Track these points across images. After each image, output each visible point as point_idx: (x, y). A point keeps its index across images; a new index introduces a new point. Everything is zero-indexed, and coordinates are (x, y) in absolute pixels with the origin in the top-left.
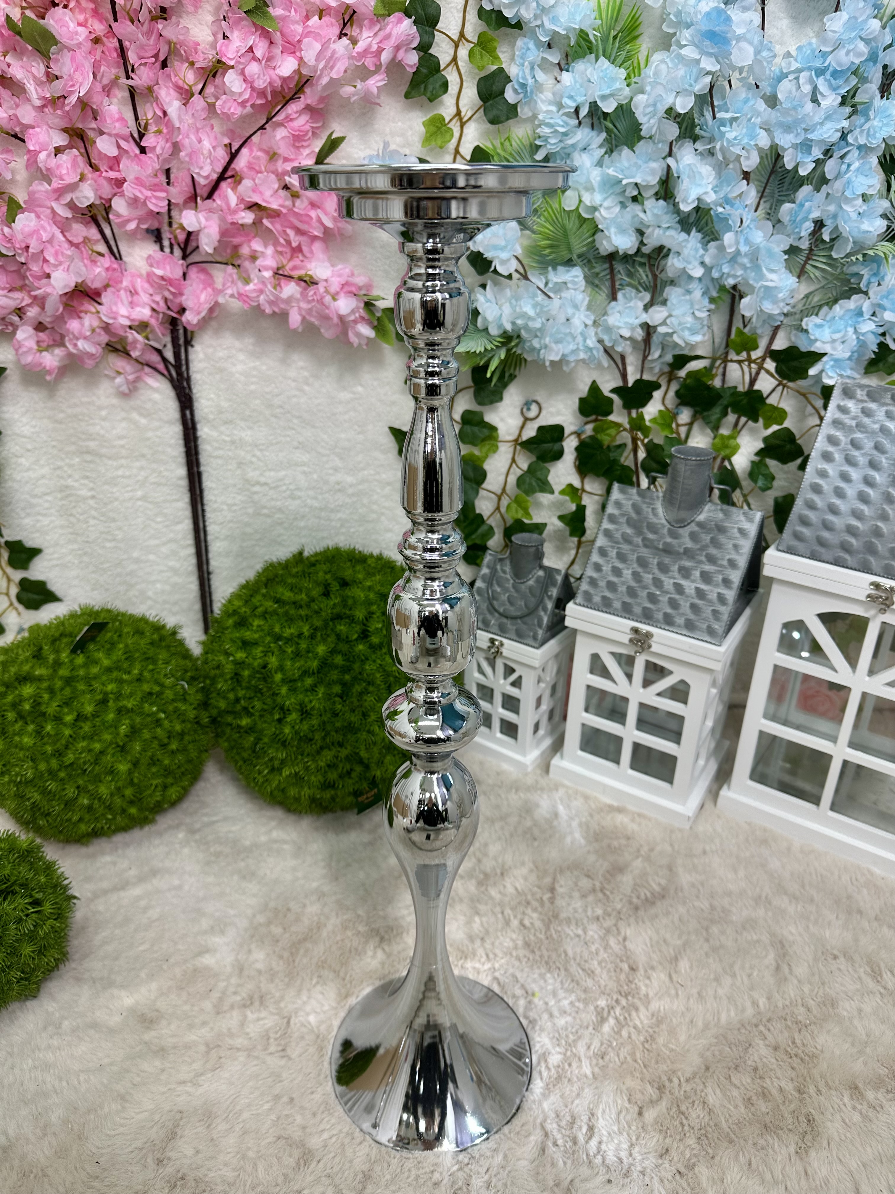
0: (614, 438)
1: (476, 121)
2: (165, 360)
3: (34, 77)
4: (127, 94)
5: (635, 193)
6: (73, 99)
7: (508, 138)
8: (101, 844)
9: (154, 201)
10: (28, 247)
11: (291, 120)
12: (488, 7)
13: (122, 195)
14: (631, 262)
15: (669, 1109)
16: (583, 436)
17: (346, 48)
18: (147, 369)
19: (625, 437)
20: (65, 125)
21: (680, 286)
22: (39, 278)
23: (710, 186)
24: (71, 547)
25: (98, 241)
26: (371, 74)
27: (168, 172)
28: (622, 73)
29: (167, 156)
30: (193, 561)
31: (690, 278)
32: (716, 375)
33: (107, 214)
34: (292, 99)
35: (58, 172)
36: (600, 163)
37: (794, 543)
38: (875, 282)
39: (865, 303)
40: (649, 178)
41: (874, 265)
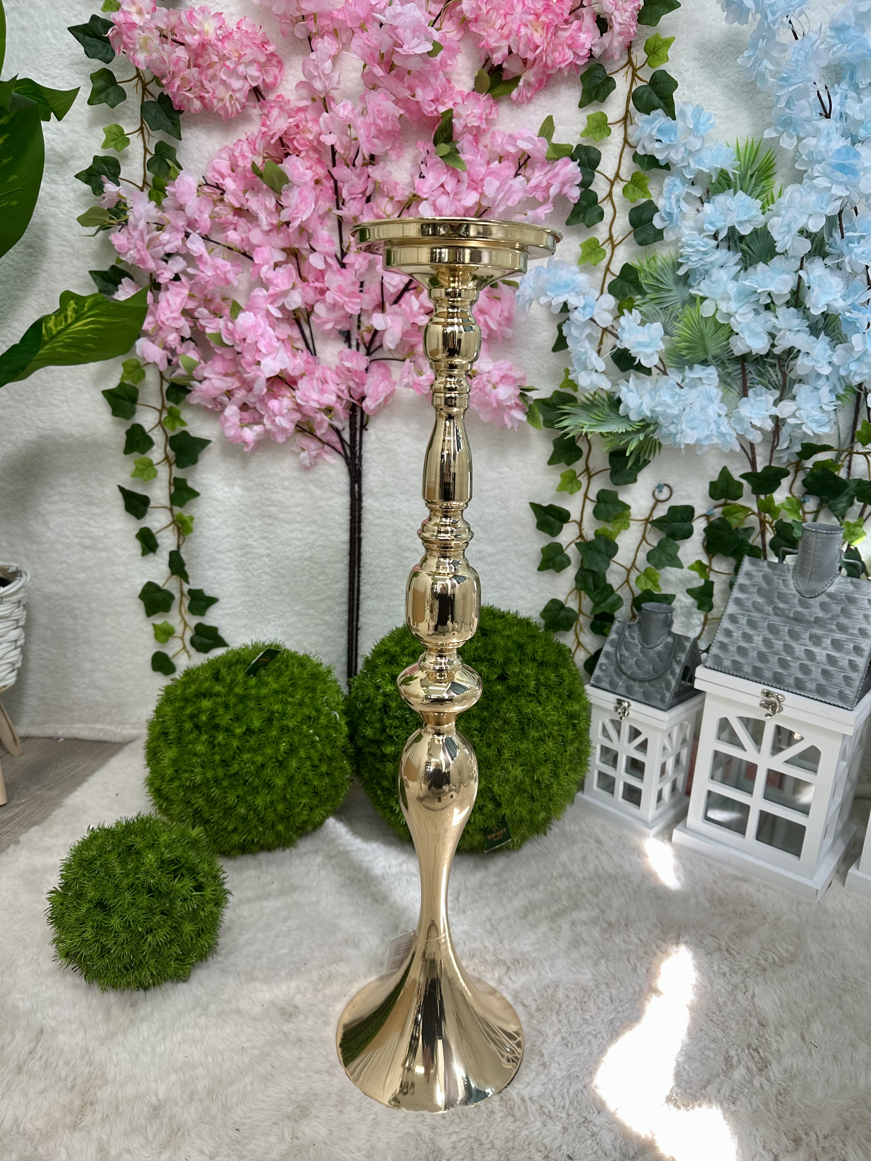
0: (742, 521)
1: (626, 244)
2: (342, 441)
3: (266, 208)
4: (336, 223)
5: (769, 301)
6: (296, 224)
7: (654, 258)
8: (248, 859)
9: (350, 305)
10: (244, 340)
12: (641, 152)
13: (324, 301)
14: (761, 363)
16: (712, 519)
17: (521, 183)
18: (327, 448)
19: (753, 521)
20: (284, 245)
21: (808, 384)
22: (250, 365)
23: (839, 295)
24: (243, 598)
25: (298, 339)
26: (541, 204)
27: (362, 284)
28: (759, 203)
29: (362, 270)
30: (346, 617)
31: (819, 376)
32: (842, 466)
33: (309, 317)
35: (275, 281)
36: (736, 278)
40: (782, 288)
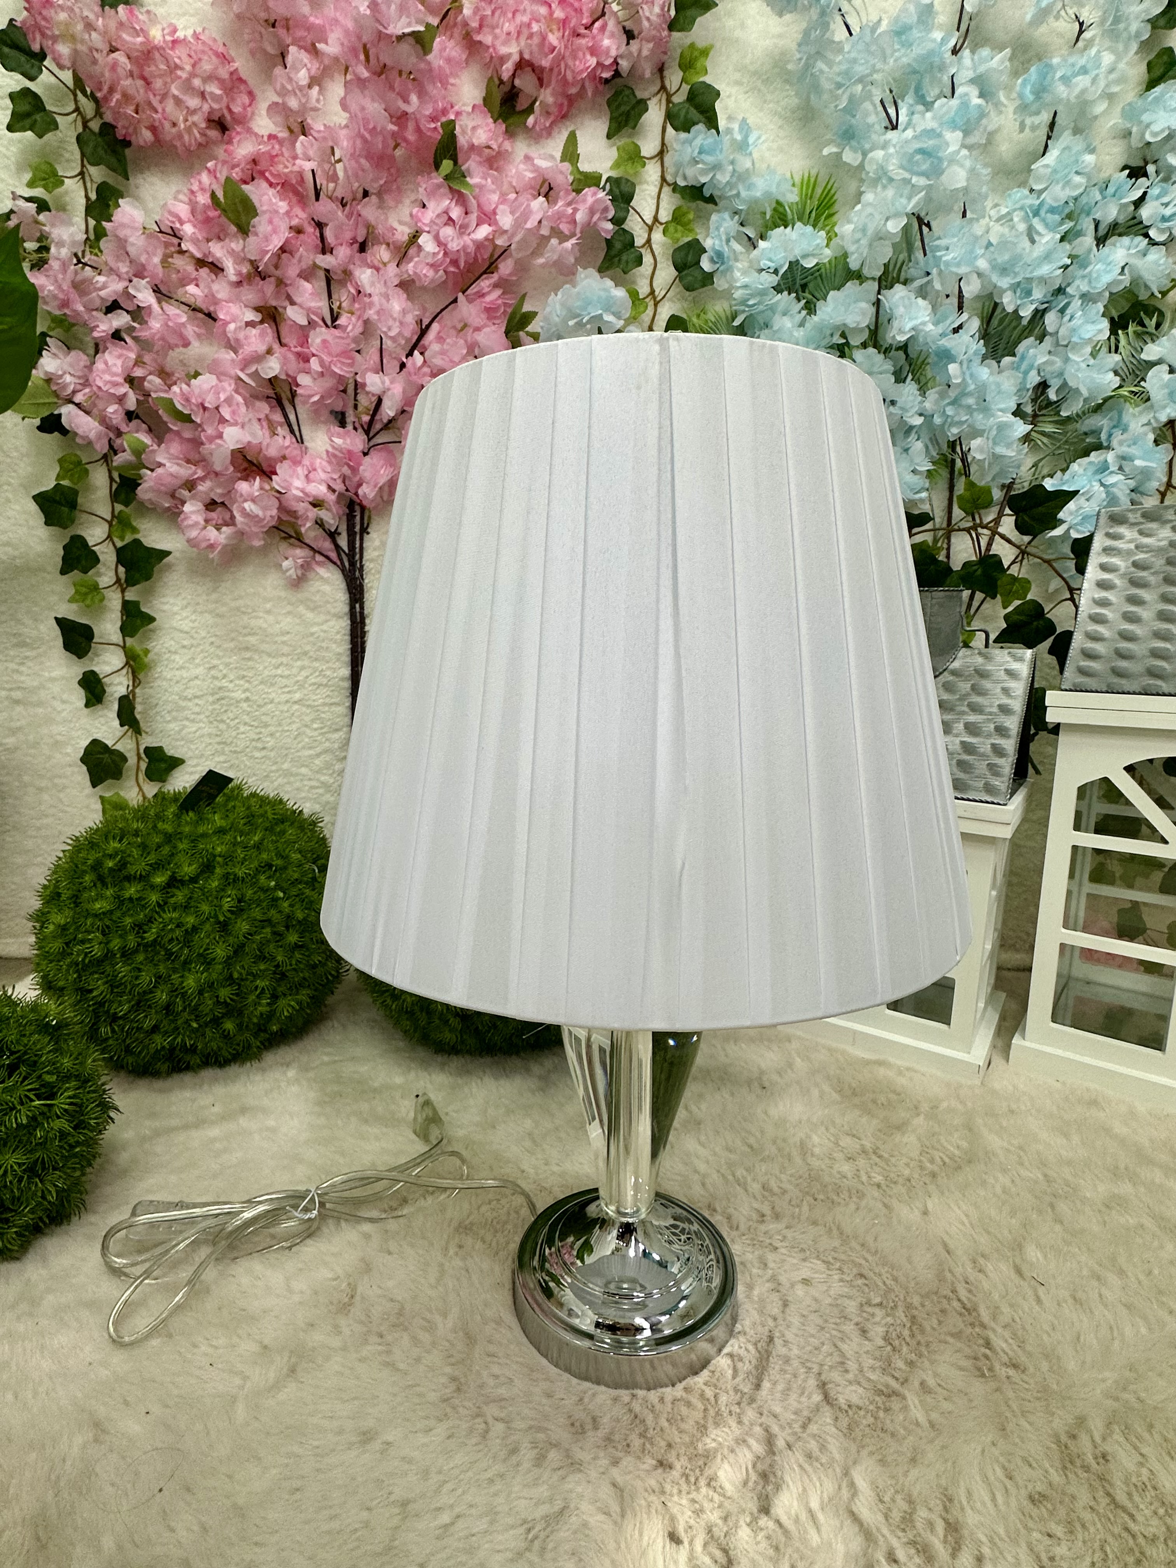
1: (671, 300)
2: (338, 548)
5: (842, 341)
7: (704, 311)
9: (338, 365)
10: (204, 405)
11: (483, 295)
12: (682, 183)
13: (308, 370)
17: (541, 205)
18: (319, 558)
20: (257, 301)
23: (927, 319)
25: (280, 423)
29: (356, 332)
31: (909, 428)
32: (943, 548)
33: (294, 394)
34: (485, 272)
35: (246, 343)
36: (802, 324)
37: (1082, 680)
38: (1117, 433)
39: (1110, 456)
40: (858, 318)
41: (1114, 413)
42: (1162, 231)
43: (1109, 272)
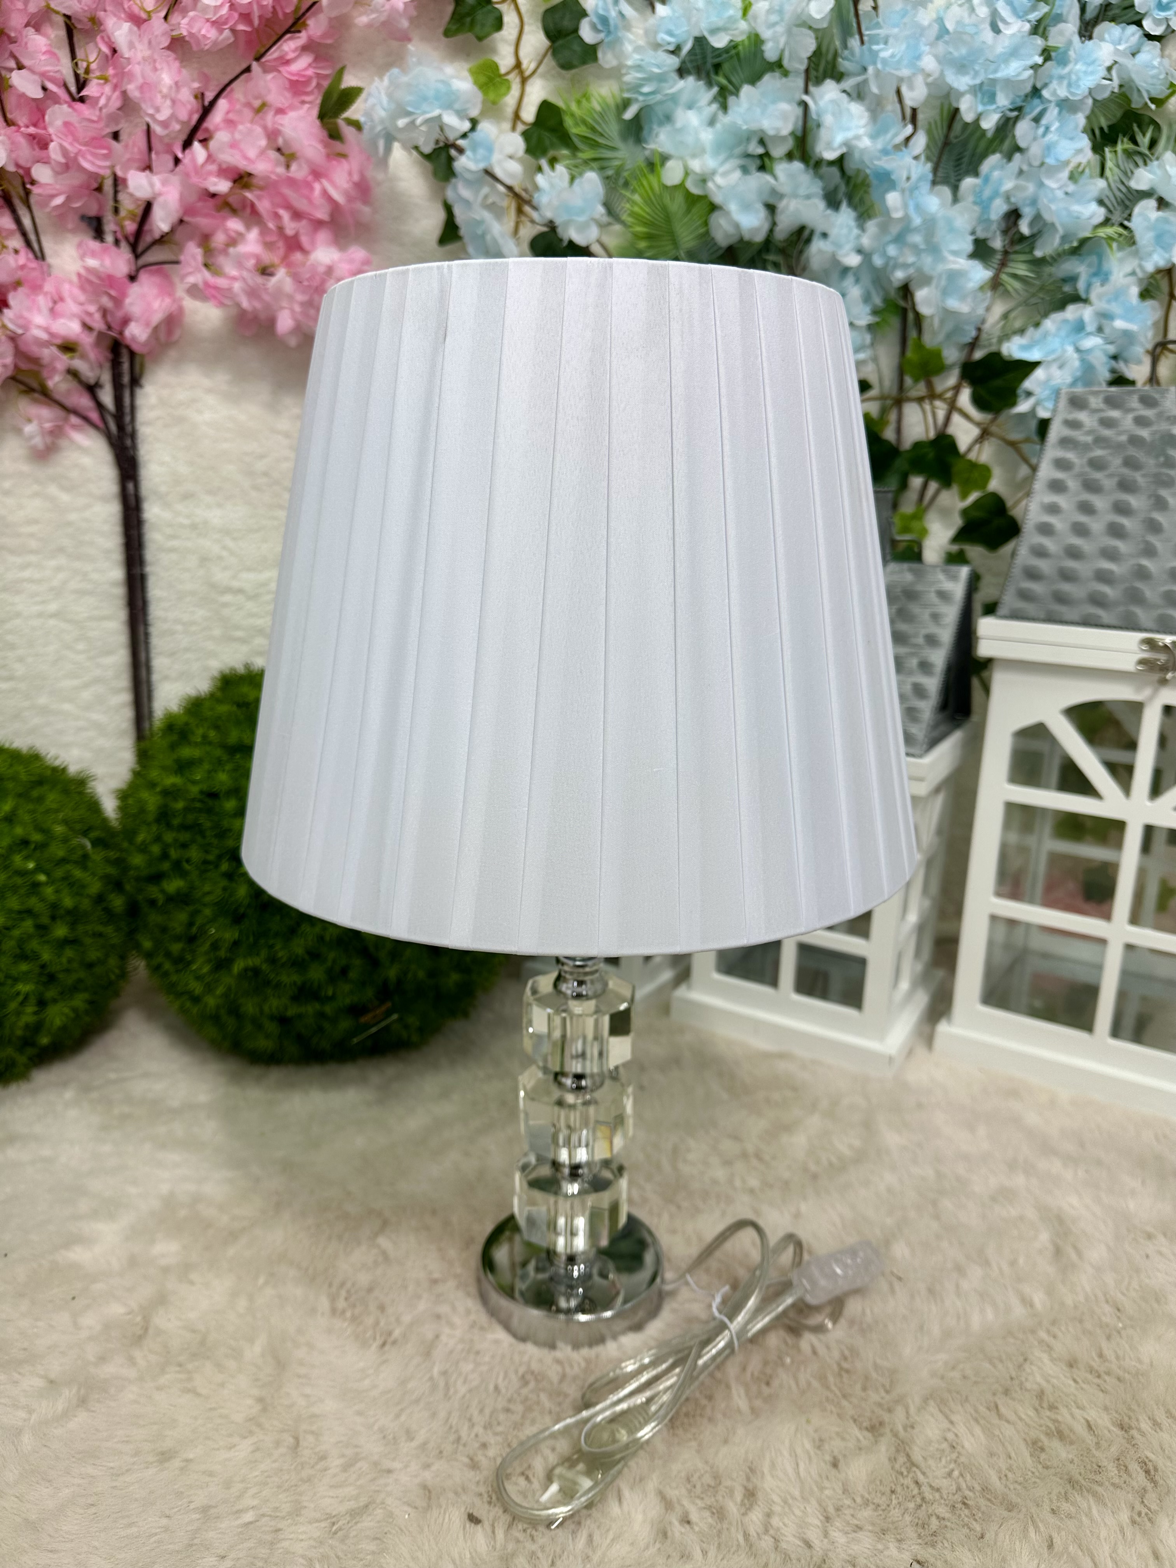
1: (543, 76)
2: (100, 406)
4: (63, 33)
5: (760, 151)
7: (586, 96)
9: (89, 157)
11: (288, 62)
13: (47, 159)
15: (893, 1460)
18: (74, 420)
23: (864, 131)
25: (13, 234)
27: (116, 137)
29: (113, 112)
31: (843, 268)
32: (888, 422)
33: (28, 193)
34: (288, 31)
36: (712, 122)
37: (1020, 605)
38: (1096, 282)
39: (1087, 313)
40: (779, 124)
41: (1094, 259)
42: (1157, 22)
43: (1092, 73)
